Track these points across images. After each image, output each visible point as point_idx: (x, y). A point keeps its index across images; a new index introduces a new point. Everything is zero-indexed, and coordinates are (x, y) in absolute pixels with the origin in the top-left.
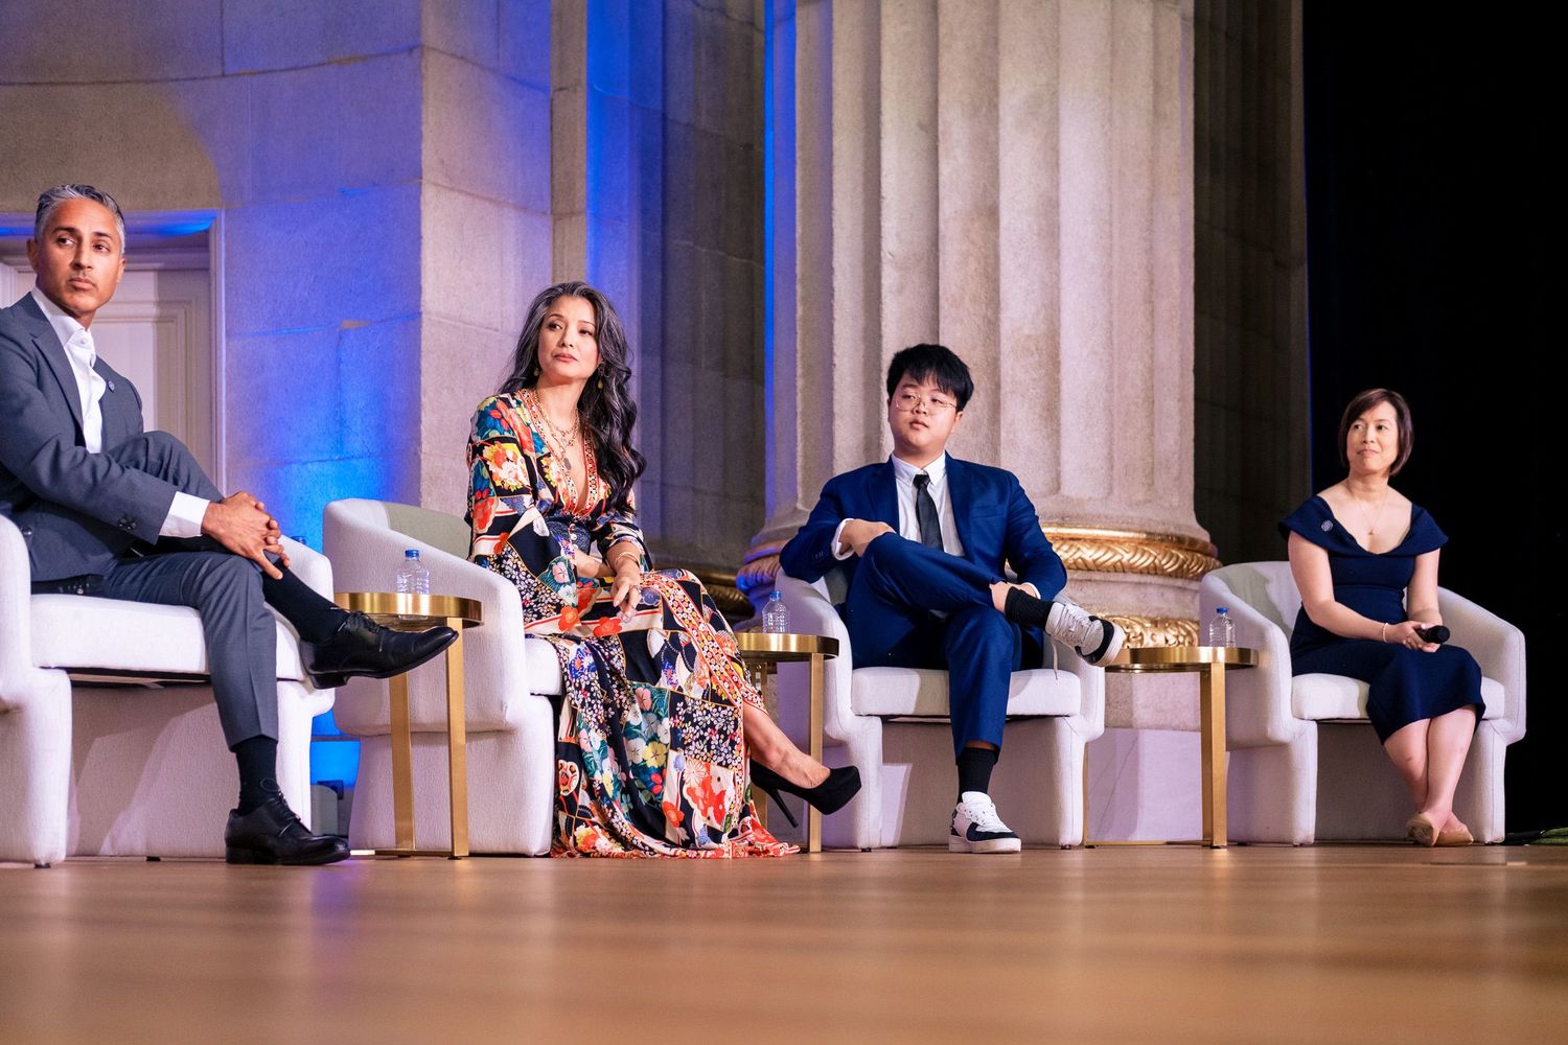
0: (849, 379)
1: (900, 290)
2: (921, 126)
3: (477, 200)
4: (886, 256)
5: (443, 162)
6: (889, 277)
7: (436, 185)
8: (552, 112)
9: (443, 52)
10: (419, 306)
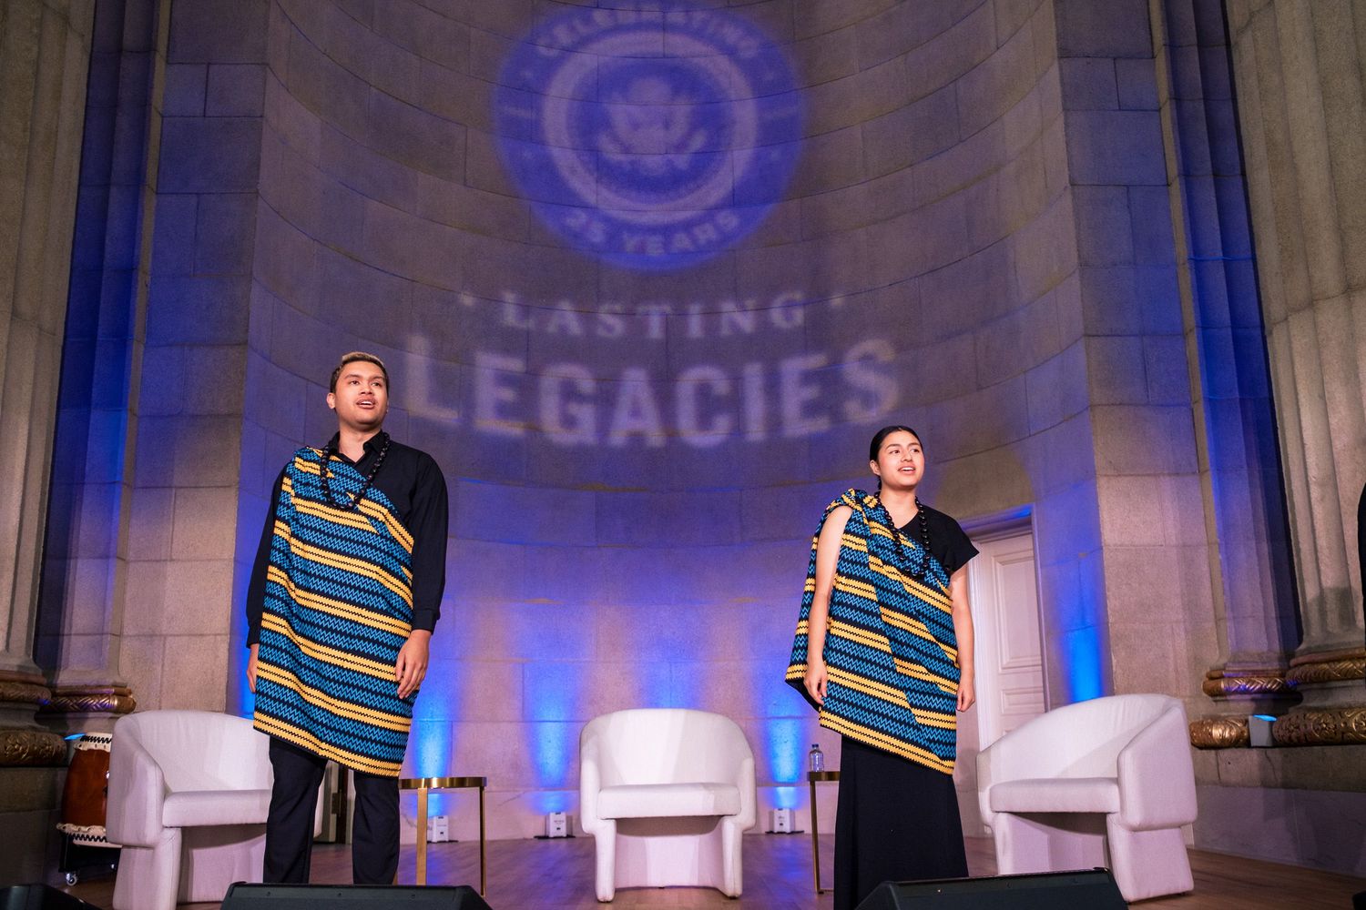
0: (1309, 557)
1: (1322, 499)
2: (1319, 396)
3: (1139, 478)
4: (1312, 480)
5: (1111, 462)
6: (1315, 493)
7: (1106, 475)
8: (1193, 416)
9: (1105, 405)
10: (1101, 543)
